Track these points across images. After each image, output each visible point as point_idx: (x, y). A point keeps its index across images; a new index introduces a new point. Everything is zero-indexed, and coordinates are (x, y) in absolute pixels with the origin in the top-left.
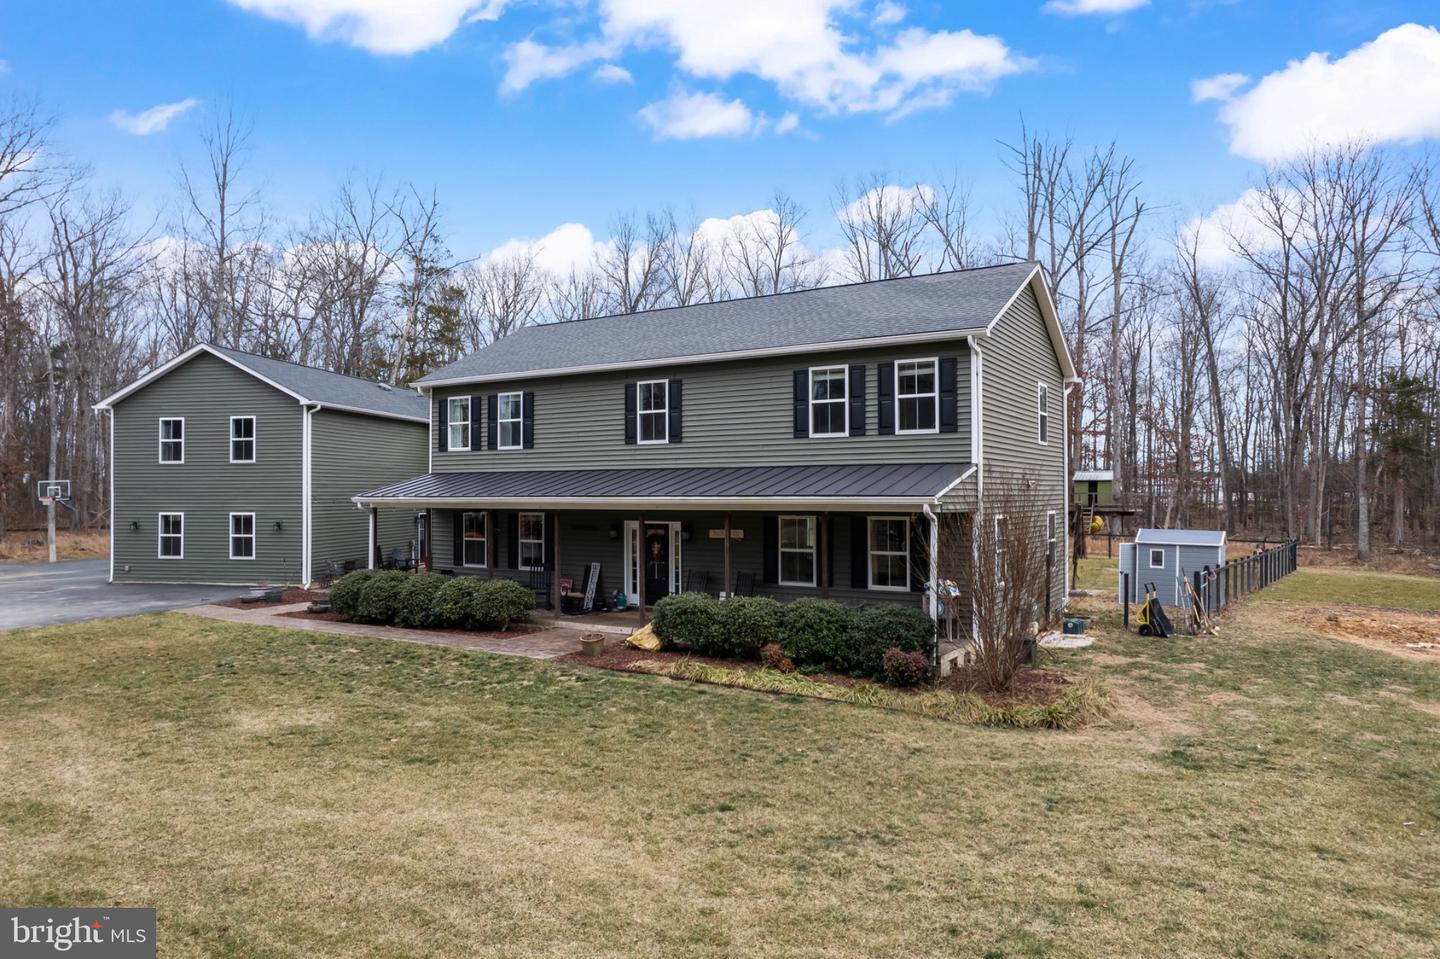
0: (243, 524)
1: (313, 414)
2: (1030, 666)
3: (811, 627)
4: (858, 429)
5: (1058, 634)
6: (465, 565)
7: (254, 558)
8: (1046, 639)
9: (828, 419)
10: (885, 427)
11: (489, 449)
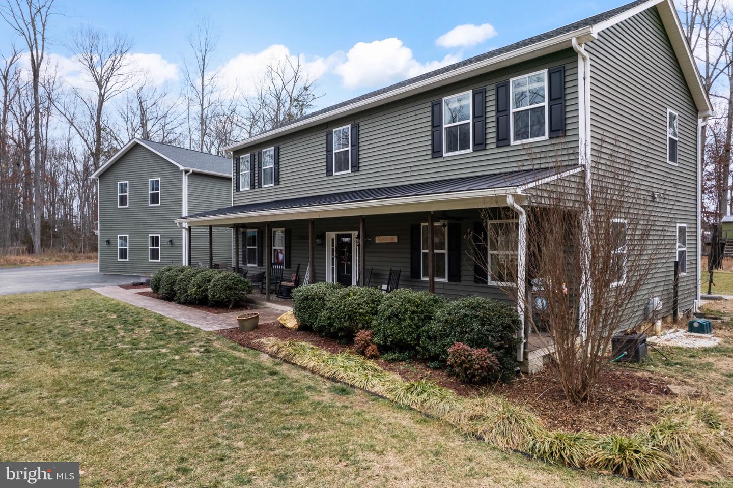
0: (155, 241)
1: (188, 176)
2: (636, 366)
3: (397, 316)
4: (480, 145)
5: (682, 332)
6: (248, 265)
7: (159, 260)
8: (668, 337)
9: (458, 139)
10: (502, 140)
11: (258, 188)
